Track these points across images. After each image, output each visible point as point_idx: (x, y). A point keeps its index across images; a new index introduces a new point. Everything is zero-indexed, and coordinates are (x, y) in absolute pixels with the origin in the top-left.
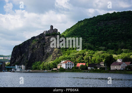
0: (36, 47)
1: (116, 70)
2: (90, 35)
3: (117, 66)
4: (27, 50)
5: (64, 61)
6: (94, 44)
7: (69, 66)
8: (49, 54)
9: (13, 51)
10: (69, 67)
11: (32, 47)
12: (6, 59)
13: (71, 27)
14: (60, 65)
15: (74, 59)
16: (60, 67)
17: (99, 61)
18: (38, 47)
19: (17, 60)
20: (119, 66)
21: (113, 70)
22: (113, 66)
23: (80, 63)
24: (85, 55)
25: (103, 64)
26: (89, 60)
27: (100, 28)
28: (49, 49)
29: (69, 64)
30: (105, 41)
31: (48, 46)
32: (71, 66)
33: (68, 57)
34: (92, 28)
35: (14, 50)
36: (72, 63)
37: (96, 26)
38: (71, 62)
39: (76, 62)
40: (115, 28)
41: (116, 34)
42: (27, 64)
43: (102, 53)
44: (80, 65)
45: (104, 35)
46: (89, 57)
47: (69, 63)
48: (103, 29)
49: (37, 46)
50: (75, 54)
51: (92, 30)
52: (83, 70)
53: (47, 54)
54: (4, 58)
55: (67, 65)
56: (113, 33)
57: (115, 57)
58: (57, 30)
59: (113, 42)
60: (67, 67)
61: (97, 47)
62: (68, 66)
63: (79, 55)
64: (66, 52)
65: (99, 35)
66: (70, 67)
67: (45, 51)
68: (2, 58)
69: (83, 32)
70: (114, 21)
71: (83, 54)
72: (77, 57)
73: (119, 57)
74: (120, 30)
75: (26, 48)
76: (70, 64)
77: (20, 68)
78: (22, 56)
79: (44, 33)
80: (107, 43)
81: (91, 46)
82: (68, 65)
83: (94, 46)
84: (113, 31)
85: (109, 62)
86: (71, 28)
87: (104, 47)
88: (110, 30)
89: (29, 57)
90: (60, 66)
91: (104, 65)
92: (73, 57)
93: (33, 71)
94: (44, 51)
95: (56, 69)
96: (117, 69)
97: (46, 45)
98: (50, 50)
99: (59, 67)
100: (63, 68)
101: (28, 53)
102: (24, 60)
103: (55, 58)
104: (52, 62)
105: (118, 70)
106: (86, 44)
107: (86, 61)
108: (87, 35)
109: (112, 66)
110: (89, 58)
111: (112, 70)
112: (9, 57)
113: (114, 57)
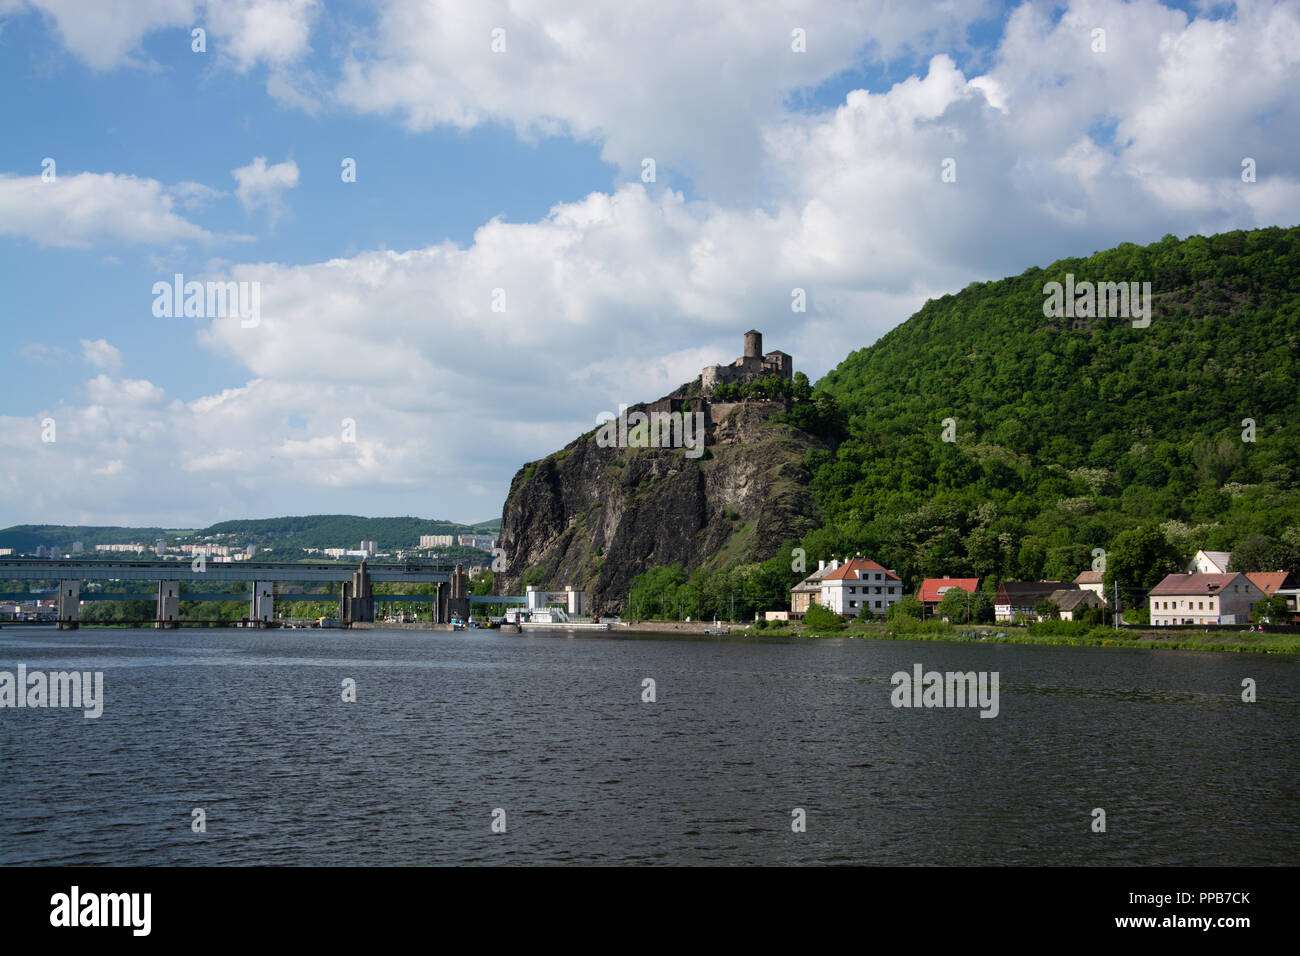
0: (655, 471)
1: (1189, 625)
2: (1008, 392)
3: (1196, 600)
4: (596, 494)
5: (834, 564)
6: (1033, 450)
7: (872, 597)
8: (736, 517)
9: (511, 496)
10: (866, 604)
11: (625, 472)
12: (469, 550)
13: (882, 336)
14: (810, 587)
15: (899, 550)
16: (813, 605)
17: (1070, 562)
18: (664, 474)
19: (534, 557)
20: (1206, 600)
21: (1166, 627)
22: (1170, 600)
23: (939, 575)
24: (976, 524)
25: (1099, 589)
26: (1000, 556)
27: (1073, 343)
28: (738, 487)
29: (872, 582)
30: (1107, 430)
31: (733, 468)
32: (879, 597)
33: (864, 534)
34: (1019, 348)
35: (518, 493)
36: (888, 577)
37: (1047, 328)
38: (883, 571)
39: (913, 571)
40: (1177, 340)
41: (1183, 386)
42: (596, 579)
43: (1090, 512)
44: (943, 589)
45: (1102, 391)
46: (1004, 537)
47: (865, 577)
48: (1094, 350)
49: (660, 465)
50: (911, 516)
51: (1019, 357)
52: (966, 622)
53: (724, 515)
54: (456, 542)
55: (854, 589)
56: (1159, 375)
57: (1178, 540)
58: (787, 359)
59: (1162, 437)
60: (852, 604)
61: (1053, 474)
62: (859, 597)
63: (934, 521)
64: (848, 502)
65: (1064, 388)
66: (872, 606)
67: (711, 499)
68: (447, 540)
69: (962, 369)
70: (1170, 295)
71: (962, 517)
72: (921, 539)
73: (1204, 536)
74: (1211, 354)
75: (589, 476)
76: (878, 583)
77: (555, 606)
78: (567, 532)
79: (706, 382)
80: (1122, 447)
81: (1011, 464)
82: (859, 590)
83: (1036, 463)
84: (1163, 364)
85: (1136, 572)
86: (880, 344)
87: (1103, 472)
88: (1138, 356)
89: (610, 533)
90: (806, 597)
91: (1107, 593)
92: (896, 536)
93: (637, 628)
94: (703, 498)
95: (783, 616)
96: (1197, 622)
97: (716, 460)
98: (744, 492)
99: (800, 604)
100: (827, 612)
101: (604, 513)
102: (578, 555)
103: (777, 545)
104: (756, 567)
105: (1201, 627)
106: (980, 448)
107: (981, 565)
108: (988, 394)
109: (1161, 600)
110: (998, 543)
111: (1157, 627)
112: (484, 533)
113: (1169, 540)
